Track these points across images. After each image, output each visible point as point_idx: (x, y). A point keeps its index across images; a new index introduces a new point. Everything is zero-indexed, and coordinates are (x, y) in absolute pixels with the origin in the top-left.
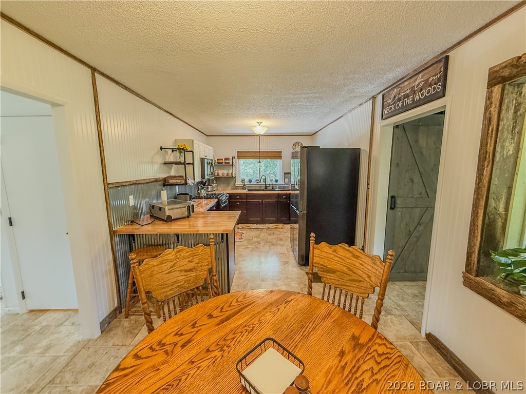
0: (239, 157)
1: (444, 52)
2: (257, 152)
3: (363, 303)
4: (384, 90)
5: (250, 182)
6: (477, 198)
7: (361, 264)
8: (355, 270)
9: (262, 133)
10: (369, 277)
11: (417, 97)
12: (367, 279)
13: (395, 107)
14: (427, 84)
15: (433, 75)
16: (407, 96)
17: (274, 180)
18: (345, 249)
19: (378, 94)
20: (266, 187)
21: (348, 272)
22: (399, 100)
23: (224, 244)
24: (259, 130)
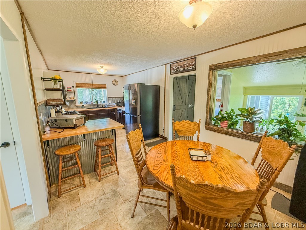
0: (77, 87)
1: (195, 56)
2: (90, 84)
3: (193, 138)
4: (171, 63)
5: (87, 103)
6: (208, 103)
7: (191, 126)
8: (189, 128)
9: (104, 73)
10: (194, 129)
11: (186, 69)
12: (193, 130)
13: (176, 71)
14: (189, 65)
15: (191, 62)
16: (182, 67)
17: (102, 102)
18: (184, 122)
19: (167, 64)
20: (98, 106)
21: (186, 129)
22: (178, 68)
23: (113, 136)
24: (102, 71)
